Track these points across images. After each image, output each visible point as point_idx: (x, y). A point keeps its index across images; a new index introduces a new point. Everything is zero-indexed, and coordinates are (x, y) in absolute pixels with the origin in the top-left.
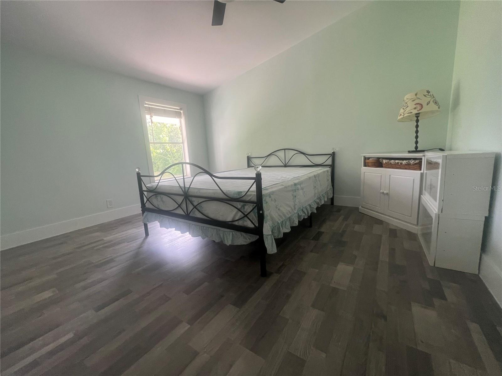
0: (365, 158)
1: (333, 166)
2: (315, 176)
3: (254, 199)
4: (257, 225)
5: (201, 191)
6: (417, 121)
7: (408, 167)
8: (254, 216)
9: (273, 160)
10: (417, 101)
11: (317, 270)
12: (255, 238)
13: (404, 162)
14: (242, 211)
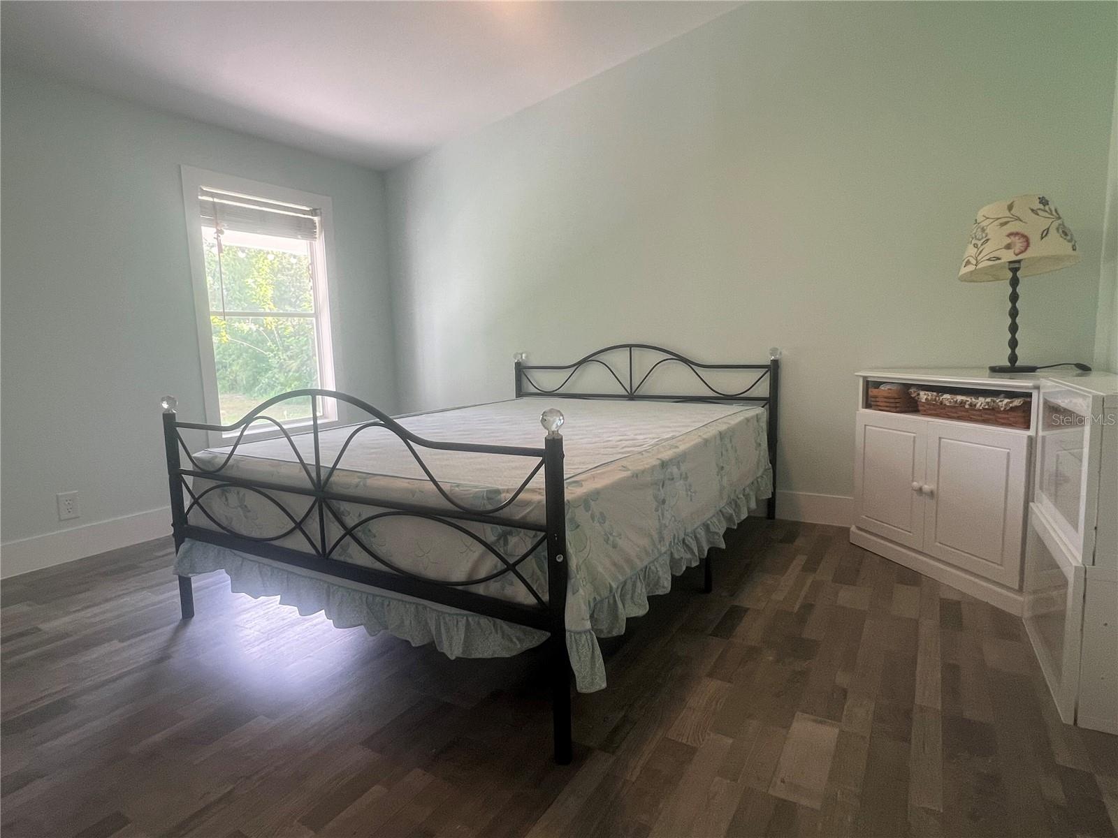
0: (870, 385)
1: (772, 403)
2: (721, 435)
3: (541, 516)
4: (546, 598)
5: (369, 482)
6: (1015, 282)
7: (991, 416)
8: (536, 570)
9: (593, 379)
10: (1014, 227)
11: (730, 741)
12: (537, 638)
13: (981, 402)
14: (501, 551)
